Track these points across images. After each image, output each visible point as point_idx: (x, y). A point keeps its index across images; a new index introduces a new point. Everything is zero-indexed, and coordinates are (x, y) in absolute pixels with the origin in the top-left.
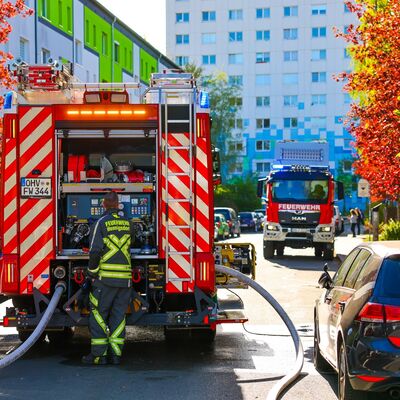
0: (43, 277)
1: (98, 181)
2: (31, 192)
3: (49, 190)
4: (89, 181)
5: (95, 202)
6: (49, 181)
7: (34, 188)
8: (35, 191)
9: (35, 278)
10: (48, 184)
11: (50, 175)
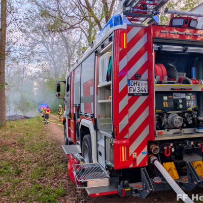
0: (143, 153)
1: (174, 83)
2: (134, 91)
3: (146, 89)
4: (168, 83)
5: (165, 98)
6: (146, 82)
7: (136, 87)
8: (137, 90)
9: (137, 156)
10: (145, 84)
11: (147, 78)
